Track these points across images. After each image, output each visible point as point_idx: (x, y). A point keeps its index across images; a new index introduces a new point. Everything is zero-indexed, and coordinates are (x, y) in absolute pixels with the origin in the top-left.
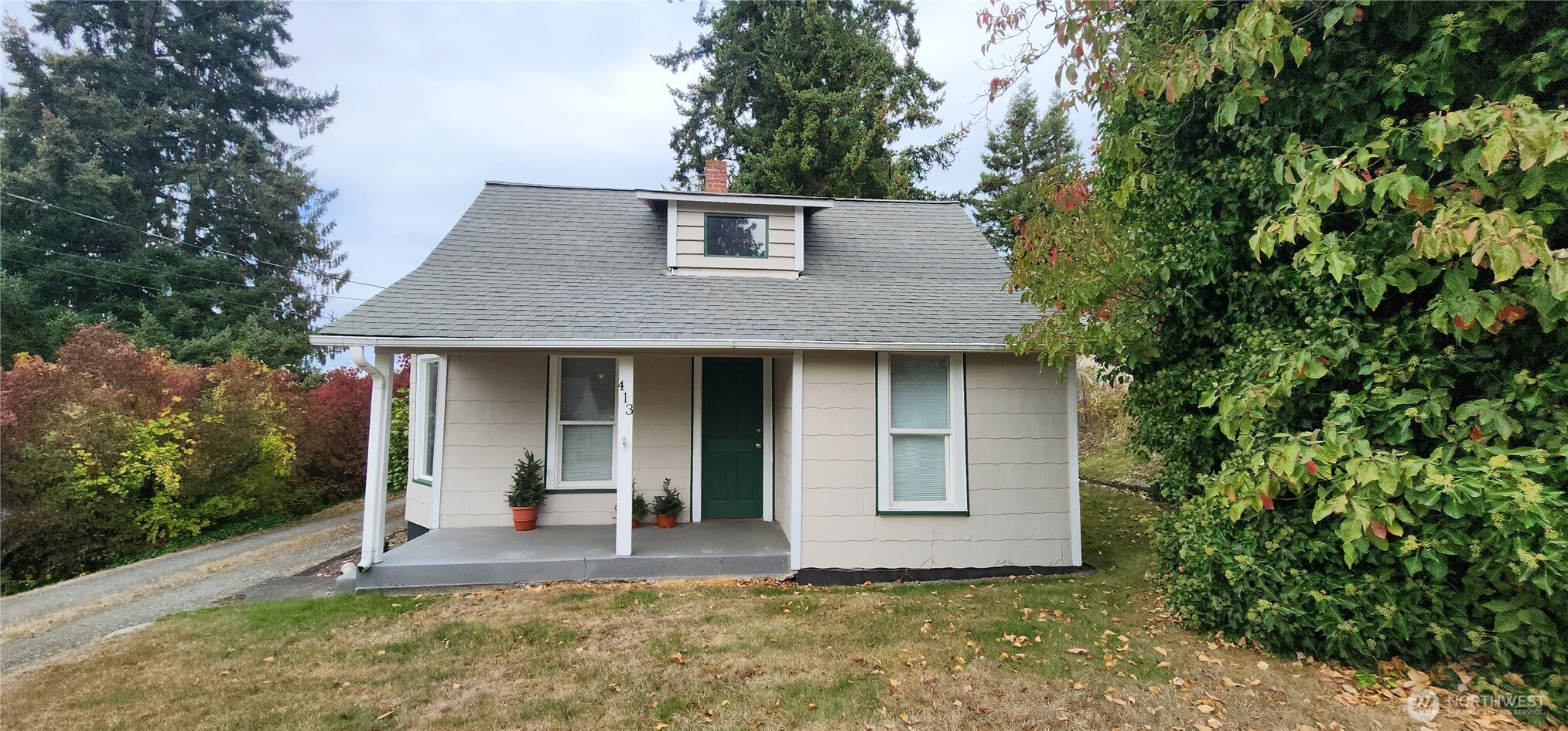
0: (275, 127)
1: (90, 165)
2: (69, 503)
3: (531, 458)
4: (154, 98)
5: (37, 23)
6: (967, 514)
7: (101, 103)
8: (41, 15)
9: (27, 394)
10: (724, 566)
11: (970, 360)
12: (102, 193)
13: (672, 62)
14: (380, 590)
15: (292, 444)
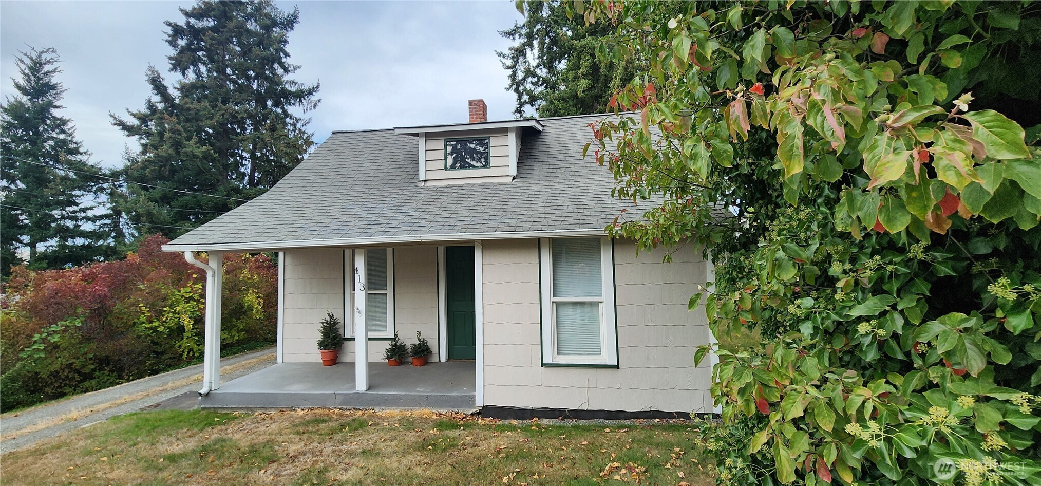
0: (291, 110)
1: (192, 142)
2: (139, 337)
3: (331, 317)
4: (225, 101)
5: (171, 66)
6: (617, 367)
7: (198, 107)
8: (173, 62)
9: (121, 276)
10: (428, 401)
11: (617, 242)
12: (197, 158)
13: (510, 34)
14: (214, 408)
15: (261, 300)
